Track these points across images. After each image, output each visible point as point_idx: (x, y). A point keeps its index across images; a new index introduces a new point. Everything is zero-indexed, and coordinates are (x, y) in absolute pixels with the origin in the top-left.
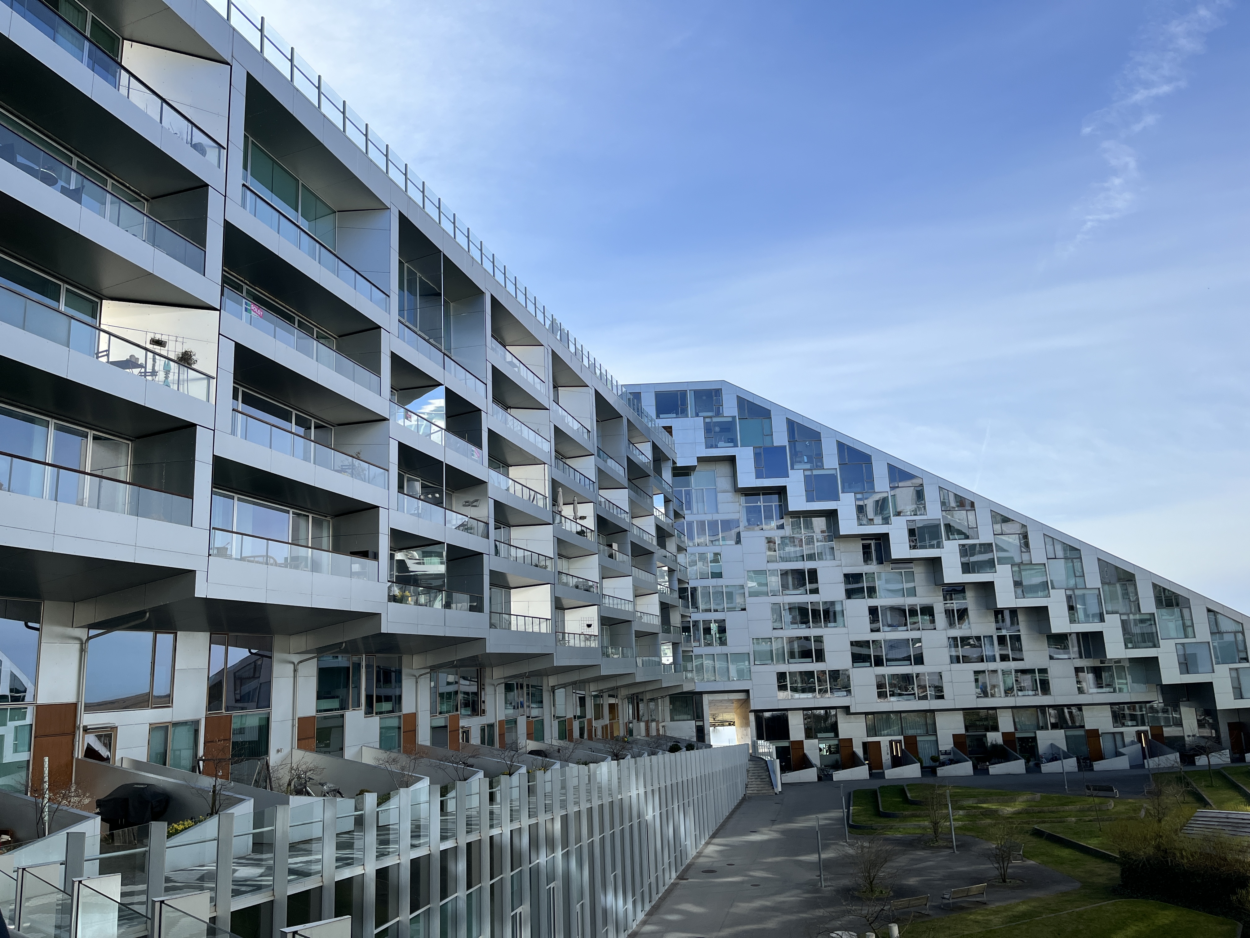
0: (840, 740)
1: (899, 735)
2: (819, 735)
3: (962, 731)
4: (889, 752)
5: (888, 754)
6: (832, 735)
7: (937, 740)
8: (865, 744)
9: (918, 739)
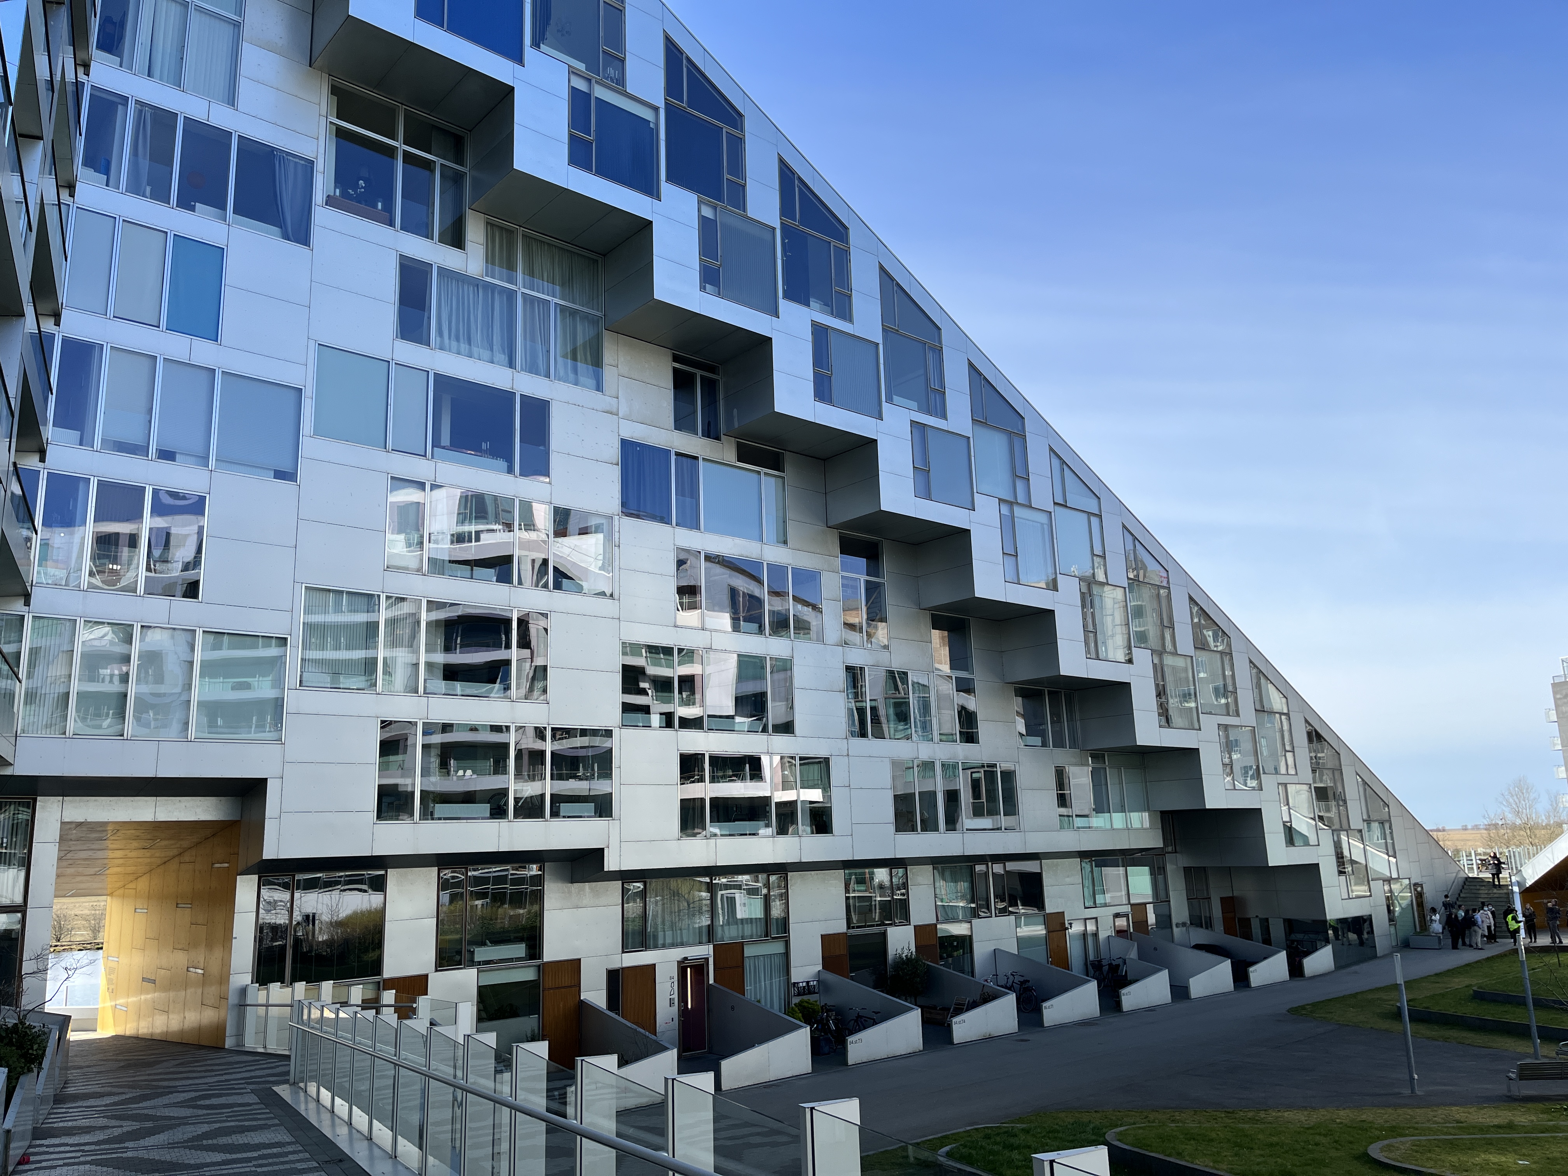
0: (542, 969)
1: (700, 943)
2: (482, 953)
3: (840, 927)
4: (676, 996)
5: (671, 1003)
6: (519, 950)
7: (787, 954)
8: (614, 977)
9: (749, 951)
